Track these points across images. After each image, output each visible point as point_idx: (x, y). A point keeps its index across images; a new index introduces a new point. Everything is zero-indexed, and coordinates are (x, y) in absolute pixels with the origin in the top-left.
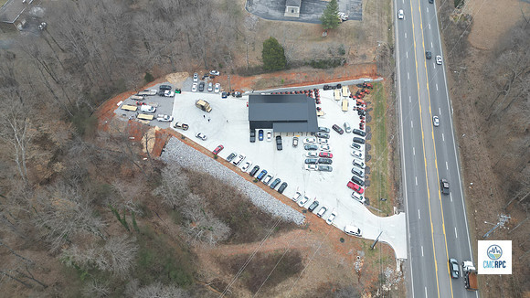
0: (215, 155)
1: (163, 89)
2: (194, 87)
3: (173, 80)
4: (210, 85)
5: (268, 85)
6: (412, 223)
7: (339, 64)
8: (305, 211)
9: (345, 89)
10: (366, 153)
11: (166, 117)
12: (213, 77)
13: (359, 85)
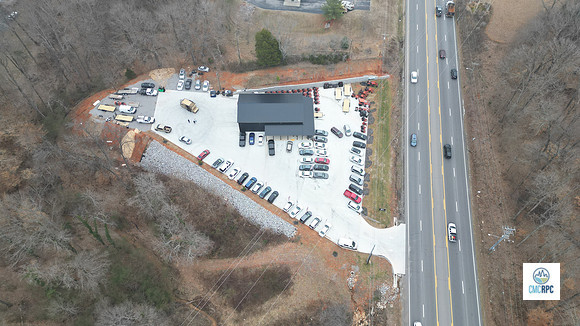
0: (200, 161)
1: (145, 87)
2: (180, 84)
3: (157, 77)
4: (198, 82)
5: (263, 82)
6: (413, 236)
7: (341, 60)
8: (296, 223)
9: (347, 87)
10: (367, 158)
11: (146, 118)
12: (201, 73)
13: (363, 83)
